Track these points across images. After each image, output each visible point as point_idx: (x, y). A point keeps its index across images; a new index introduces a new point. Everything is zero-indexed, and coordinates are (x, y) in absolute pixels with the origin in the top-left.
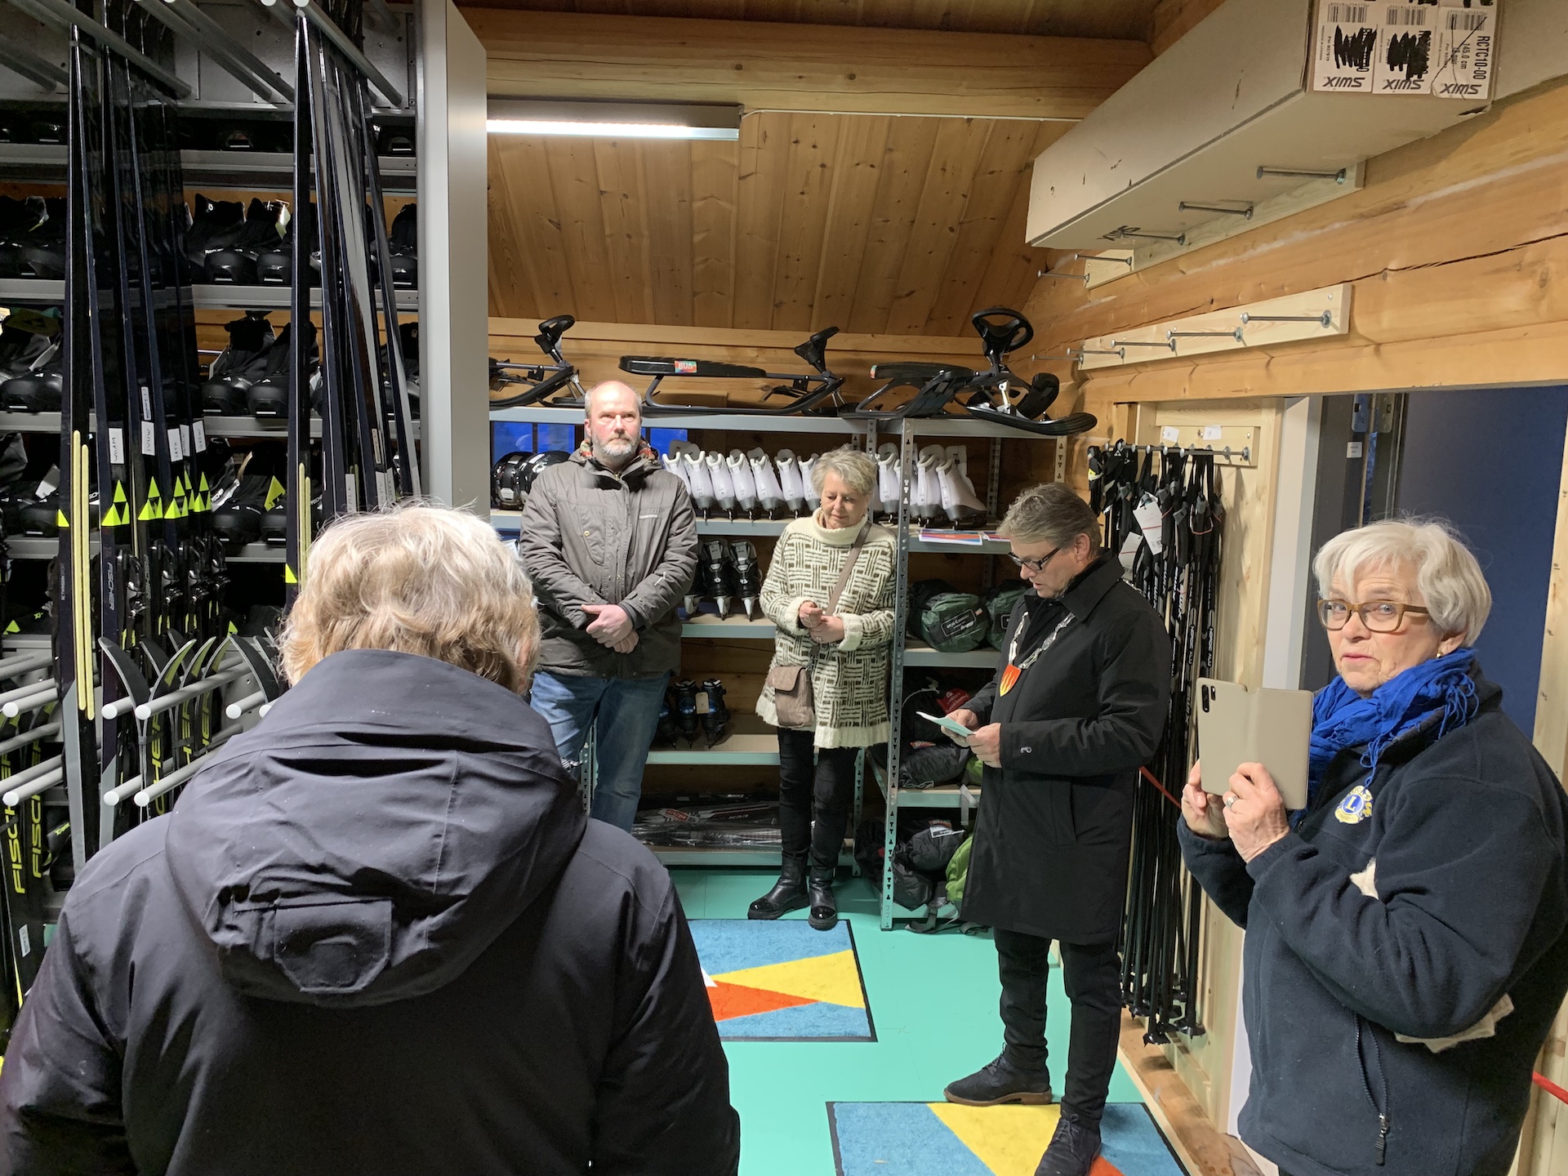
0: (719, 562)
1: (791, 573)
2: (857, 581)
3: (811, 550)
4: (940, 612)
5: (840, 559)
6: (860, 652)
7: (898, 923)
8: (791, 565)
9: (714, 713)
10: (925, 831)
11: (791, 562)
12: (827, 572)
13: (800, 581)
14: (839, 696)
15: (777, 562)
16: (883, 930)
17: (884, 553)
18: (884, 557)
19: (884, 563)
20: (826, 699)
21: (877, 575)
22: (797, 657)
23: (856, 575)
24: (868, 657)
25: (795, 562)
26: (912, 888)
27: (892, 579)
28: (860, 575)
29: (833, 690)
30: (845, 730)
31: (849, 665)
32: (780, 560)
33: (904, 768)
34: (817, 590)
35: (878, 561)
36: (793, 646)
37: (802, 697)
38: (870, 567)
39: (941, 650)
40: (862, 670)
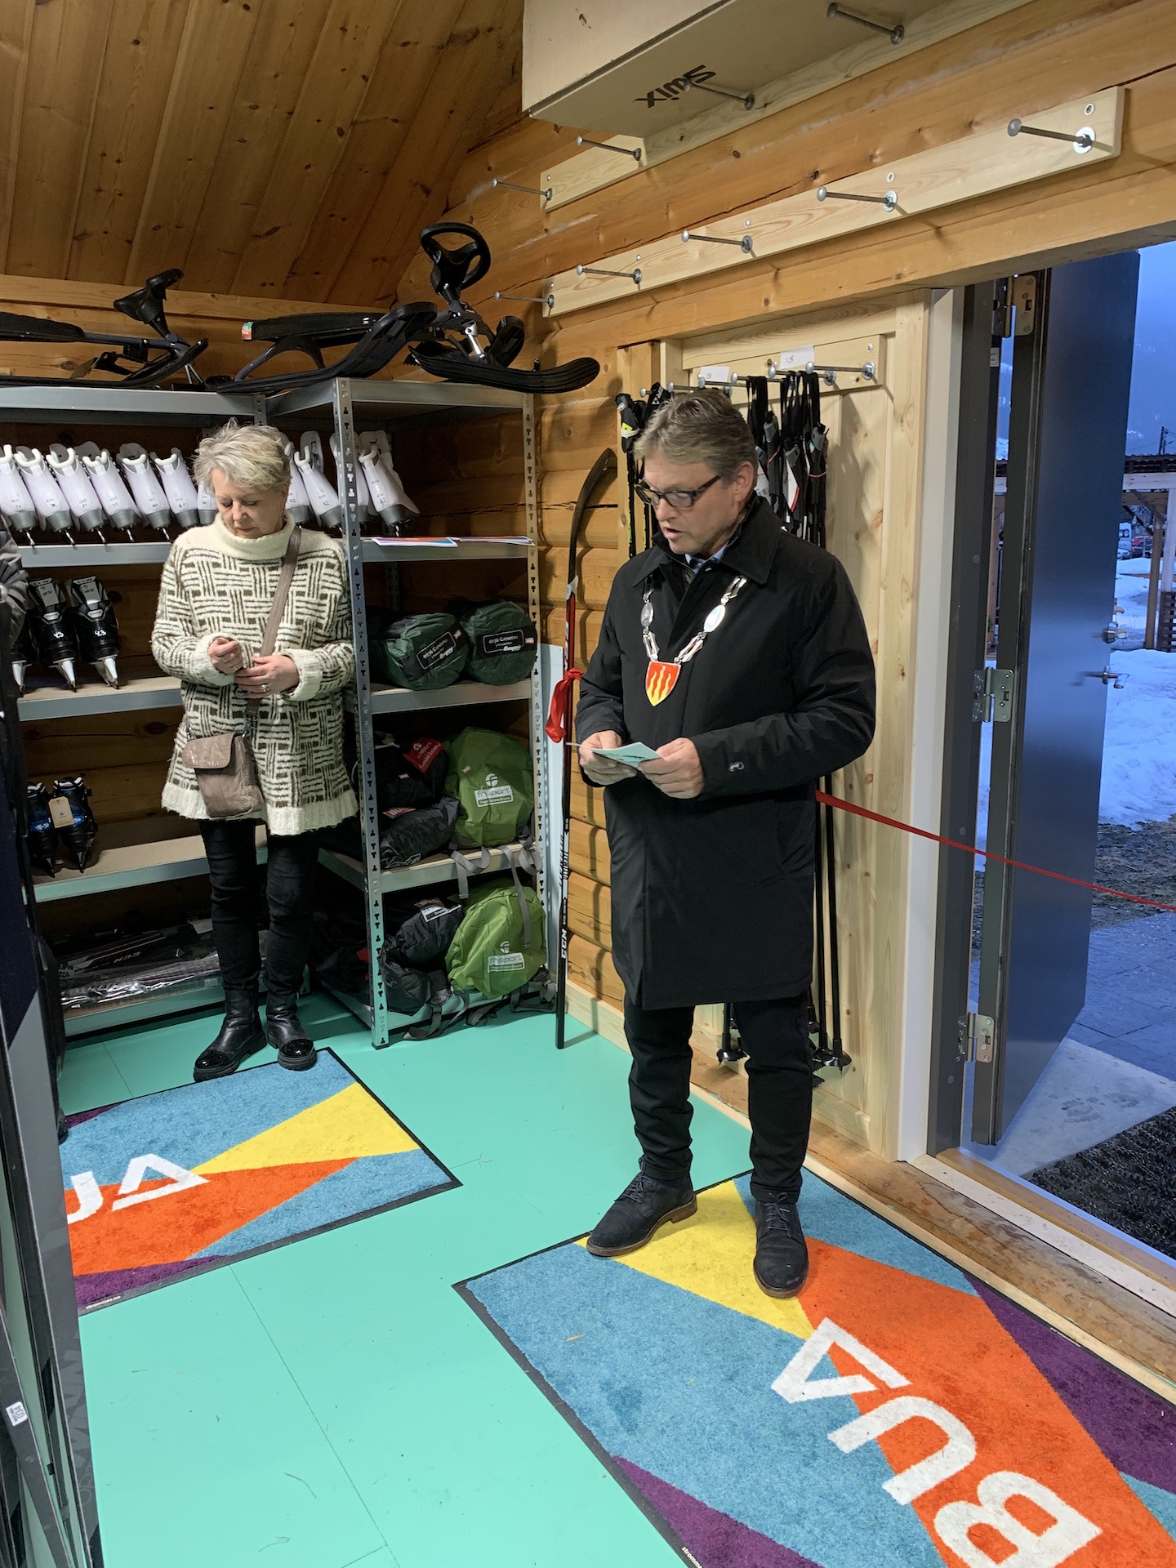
0: (56, 608)
1: (197, 605)
2: (298, 607)
3: (222, 570)
4: (413, 639)
5: (268, 578)
6: (312, 703)
7: (396, 1034)
8: (196, 593)
9: (79, 825)
10: (417, 916)
11: (196, 588)
12: (251, 598)
13: (215, 615)
14: (297, 764)
15: (171, 593)
16: (378, 1048)
17: (330, 566)
18: (330, 571)
19: (332, 579)
20: (281, 771)
21: (324, 597)
22: (226, 721)
23: (295, 598)
24: (322, 708)
25: (201, 589)
26: (413, 987)
27: (344, 600)
28: (301, 598)
29: (288, 758)
30: (309, 806)
31: (303, 722)
32: (175, 589)
33: (386, 844)
34: (242, 625)
35: (323, 577)
36: (217, 707)
37: (242, 775)
38: (314, 588)
39: (416, 688)
40: (318, 726)
